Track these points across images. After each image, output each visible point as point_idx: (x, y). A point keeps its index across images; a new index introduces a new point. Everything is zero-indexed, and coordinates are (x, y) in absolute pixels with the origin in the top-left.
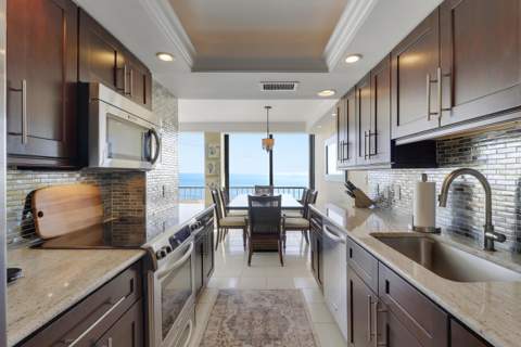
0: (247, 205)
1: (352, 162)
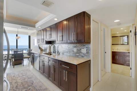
0: (13, 53)
1: (40, 43)
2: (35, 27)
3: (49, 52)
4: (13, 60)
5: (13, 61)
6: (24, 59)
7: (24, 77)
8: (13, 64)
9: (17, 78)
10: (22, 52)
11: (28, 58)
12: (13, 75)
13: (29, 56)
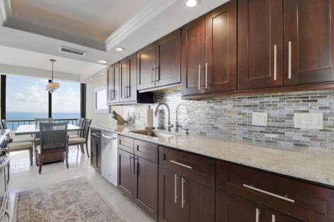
2: (104, 50)
3: (148, 128)
4: (37, 151)
5: (39, 152)
6: (70, 148)
7: (72, 207)
8: (37, 161)
9: (50, 210)
10: (63, 128)
11: (82, 144)
12: (35, 201)
13: (84, 140)
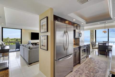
0: (98, 44)
7: (97, 64)
